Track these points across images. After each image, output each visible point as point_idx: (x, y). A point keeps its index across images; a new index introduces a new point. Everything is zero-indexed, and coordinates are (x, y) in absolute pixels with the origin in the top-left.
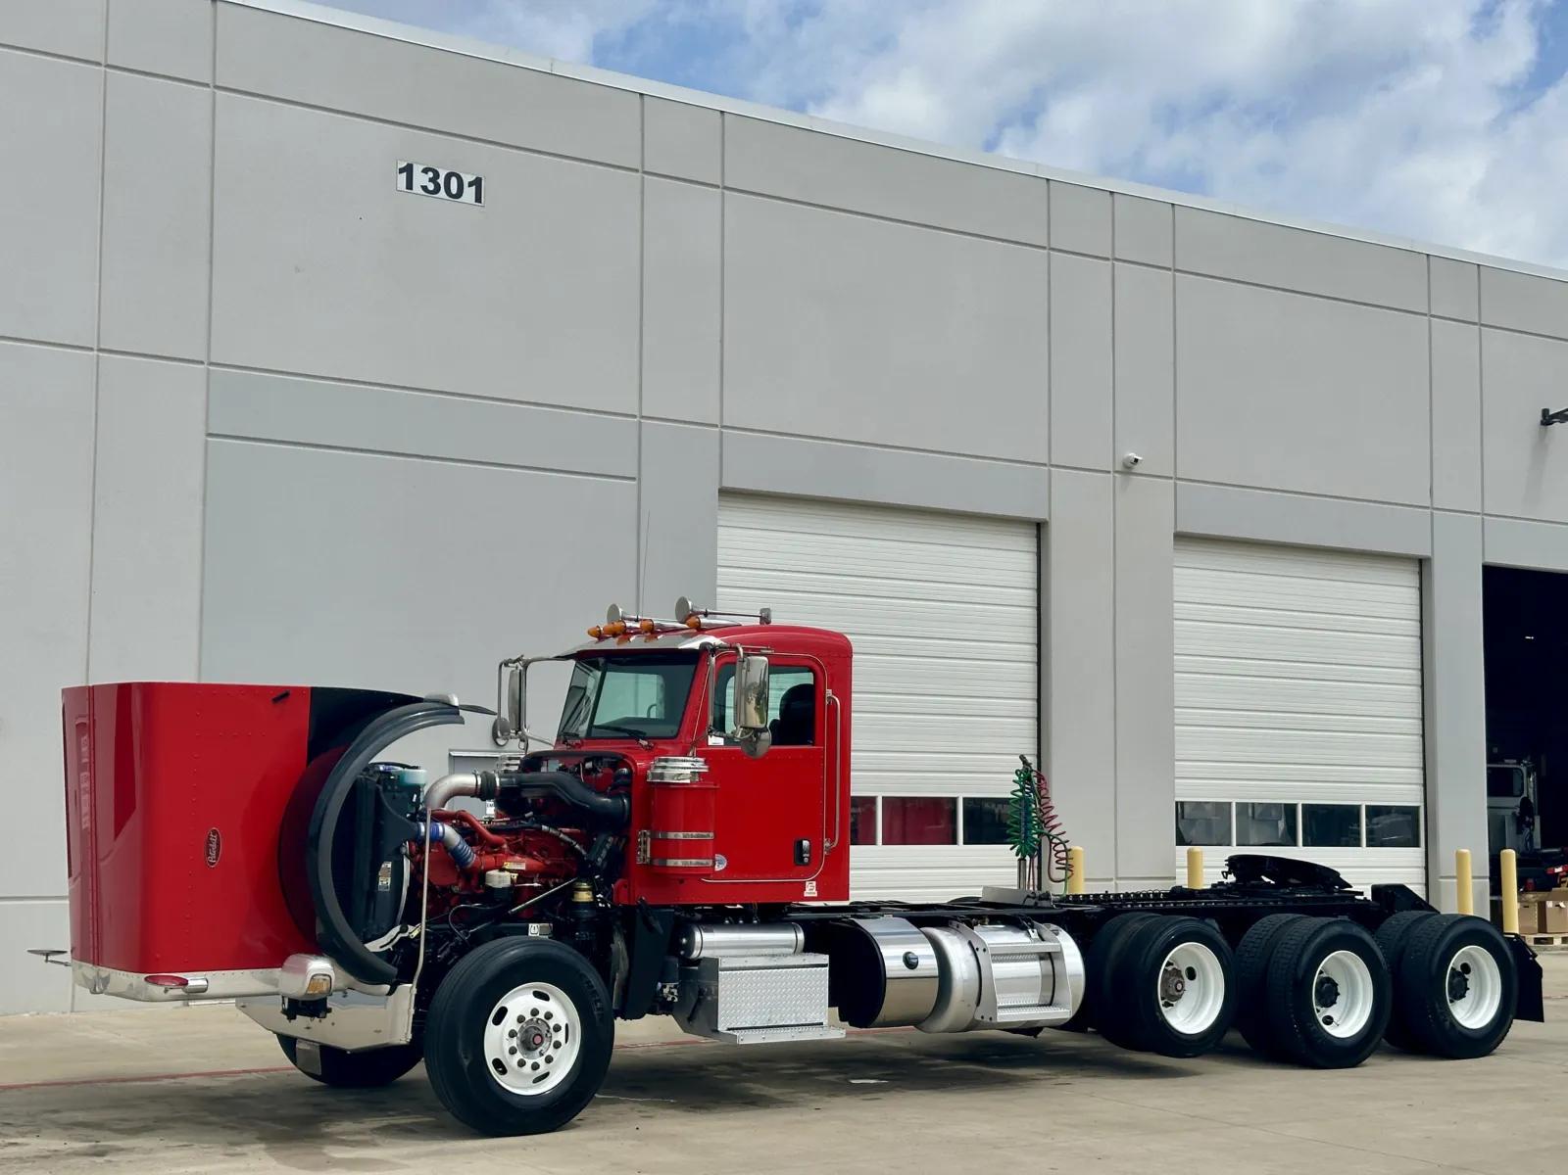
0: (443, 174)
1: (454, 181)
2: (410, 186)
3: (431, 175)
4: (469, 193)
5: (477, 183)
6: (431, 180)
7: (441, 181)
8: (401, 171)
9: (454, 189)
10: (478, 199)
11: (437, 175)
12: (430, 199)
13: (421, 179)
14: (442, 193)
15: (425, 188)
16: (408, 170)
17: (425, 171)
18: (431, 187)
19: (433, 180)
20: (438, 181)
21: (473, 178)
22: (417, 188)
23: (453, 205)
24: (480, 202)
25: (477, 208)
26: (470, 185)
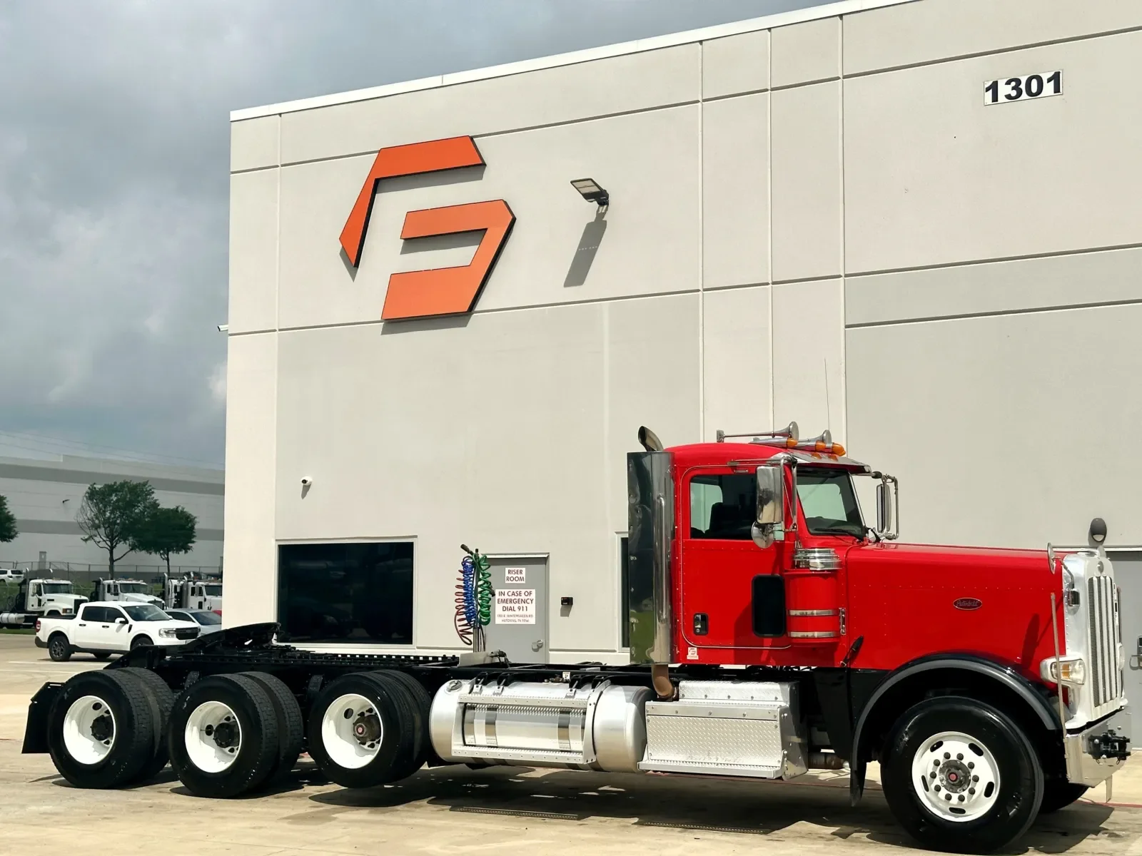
0: (1024, 80)
1: (1034, 83)
2: (995, 98)
3: (1013, 84)
4: (1049, 88)
5: (1056, 78)
6: (1013, 88)
7: (1023, 86)
8: (988, 90)
9: (1034, 89)
10: (1057, 90)
11: (1018, 82)
12: (1014, 104)
13: (1004, 90)
14: (1024, 95)
15: (1009, 97)
16: (994, 87)
17: (1008, 83)
18: (1014, 93)
19: (1016, 88)
20: (1020, 87)
21: (1051, 74)
22: (1001, 98)
23: (1035, 102)
24: (1059, 92)
25: (1058, 97)
26: (1049, 80)
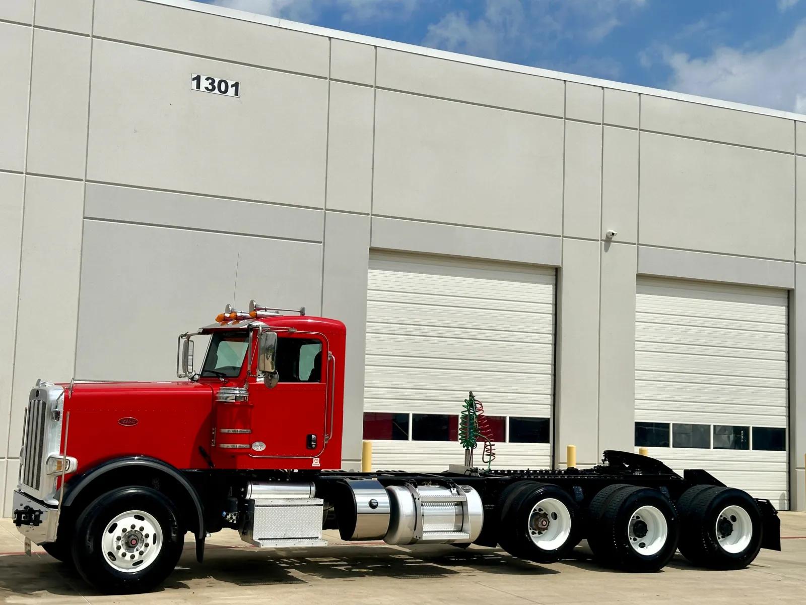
0: (217, 81)
1: (223, 85)
2: (198, 87)
3: (210, 81)
4: (231, 91)
5: (236, 85)
6: (210, 84)
7: (216, 84)
8: (194, 79)
9: (223, 88)
10: (236, 94)
11: (213, 81)
12: (210, 94)
13: (204, 83)
14: (216, 91)
15: (207, 88)
16: (198, 79)
17: (207, 79)
18: (210, 87)
19: (212, 84)
20: (214, 84)
21: (234, 83)
22: (202, 88)
23: (222, 96)
24: (238, 95)
25: (236, 99)
26: (232, 86)
